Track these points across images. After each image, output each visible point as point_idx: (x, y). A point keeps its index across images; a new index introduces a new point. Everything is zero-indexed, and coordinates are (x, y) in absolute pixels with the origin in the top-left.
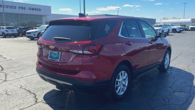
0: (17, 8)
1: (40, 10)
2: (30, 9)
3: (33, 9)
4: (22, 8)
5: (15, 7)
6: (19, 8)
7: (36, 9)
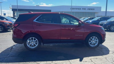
0: (82, 9)
1: (94, 9)
2: (88, 9)
3: (90, 9)
4: (84, 9)
5: (80, 9)
6: (83, 9)
7: (91, 9)
